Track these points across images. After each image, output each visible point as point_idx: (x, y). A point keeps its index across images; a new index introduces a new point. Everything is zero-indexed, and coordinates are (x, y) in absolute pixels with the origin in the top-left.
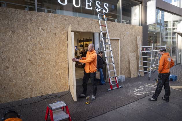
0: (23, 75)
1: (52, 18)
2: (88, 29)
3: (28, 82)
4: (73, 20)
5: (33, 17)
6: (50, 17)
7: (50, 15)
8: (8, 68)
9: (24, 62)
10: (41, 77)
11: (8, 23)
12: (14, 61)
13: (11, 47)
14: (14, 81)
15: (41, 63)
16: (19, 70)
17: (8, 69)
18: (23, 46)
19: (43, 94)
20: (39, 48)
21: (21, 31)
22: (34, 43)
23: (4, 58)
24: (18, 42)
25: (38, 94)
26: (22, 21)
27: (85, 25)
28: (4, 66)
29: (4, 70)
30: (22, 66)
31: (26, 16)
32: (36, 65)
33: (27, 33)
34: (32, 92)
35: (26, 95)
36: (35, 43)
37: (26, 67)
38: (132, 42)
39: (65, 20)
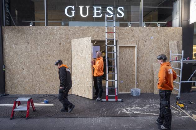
0: (34, 75)
1: (58, 30)
3: (36, 82)
4: (77, 30)
5: (42, 31)
6: (56, 29)
7: (56, 27)
8: (24, 69)
9: (34, 66)
10: (47, 79)
11: (24, 37)
12: (28, 64)
13: (26, 55)
14: (27, 79)
15: (48, 67)
16: (31, 72)
17: (24, 70)
18: (34, 54)
19: (48, 93)
20: (46, 55)
21: (33, 43)
22: (42, 51)
23: (22, 62)
24: (31, 51)
25: (44, 93)
26: (33, 34)
28: (21, 68)
29: (21, 71)
30: (33, 68)
31: (37, 31)
32: (43, 69)
33: (38, 44)
34: (40, 89)
35: (35, 91)
36: (43, 52)
37: (36, 70)
39: (70, 30)
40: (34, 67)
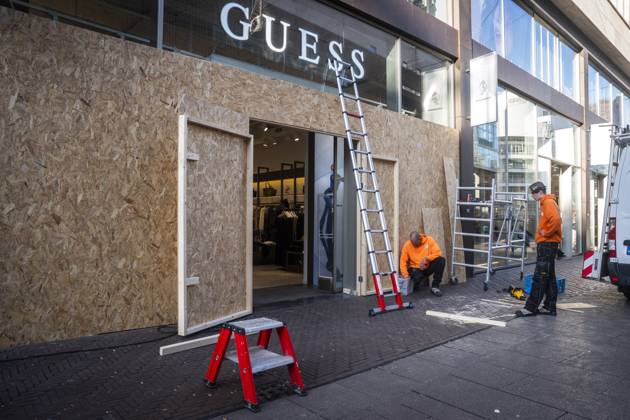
0: (106, 248)
1: (207, 74)
2: (308, 120)
3: (117, 275)
4: (265, 87)
5: (150, 64)
6: (201, 70)
7: (201, 64)
8: (58, 220)
9: (110, 206)
10: (159, 261)
11: (72, 75)
12: (80, 198)
13: (75, 154)
14: (75, 269)
15: (165, 214)
16: (92, 230)
17: (58, 223)
18: (113, 153)
19: (163, 320)
20: (161, 166)
21: (109, 105)
22: (146, 147)
23: (50, 187)
24: (98, 139)
25: (147, 320)
26: (115, 71)
27: (302, 107)
28: (46, 211)
29: (46, 227)
30: (104, 217)
31: (128, 59)
32: (148, 219)
33: (130, 113)
34: (130, 309)
35: (110, 320)
36: (150, 148)
37: (115, 223)
38: (431, 173)
39: (244, 84)
40: (109, 209)
